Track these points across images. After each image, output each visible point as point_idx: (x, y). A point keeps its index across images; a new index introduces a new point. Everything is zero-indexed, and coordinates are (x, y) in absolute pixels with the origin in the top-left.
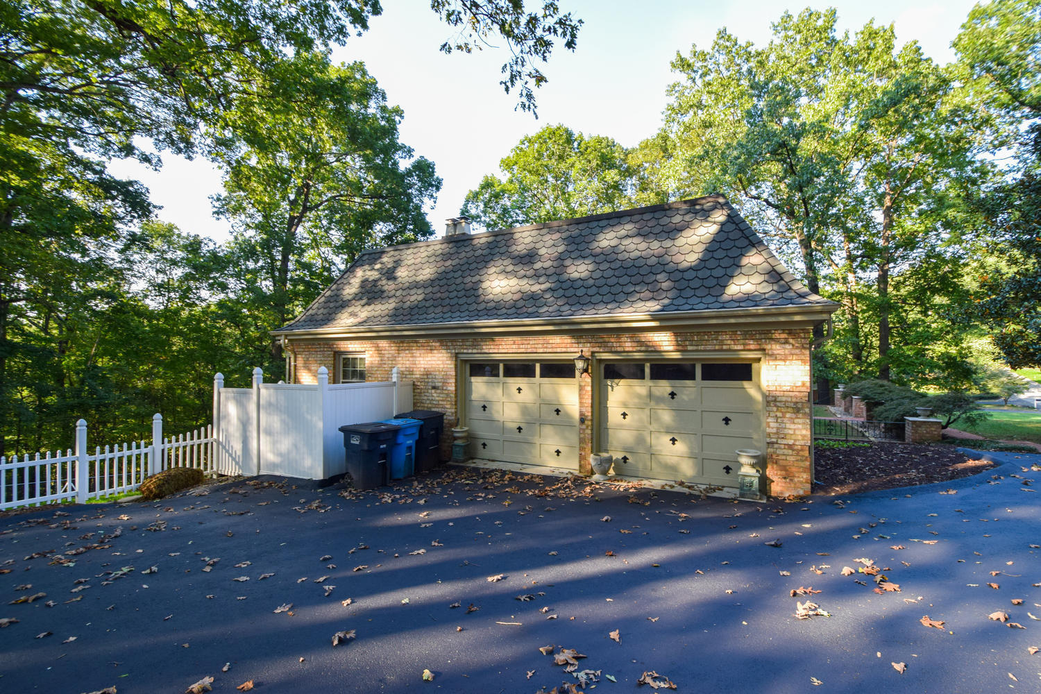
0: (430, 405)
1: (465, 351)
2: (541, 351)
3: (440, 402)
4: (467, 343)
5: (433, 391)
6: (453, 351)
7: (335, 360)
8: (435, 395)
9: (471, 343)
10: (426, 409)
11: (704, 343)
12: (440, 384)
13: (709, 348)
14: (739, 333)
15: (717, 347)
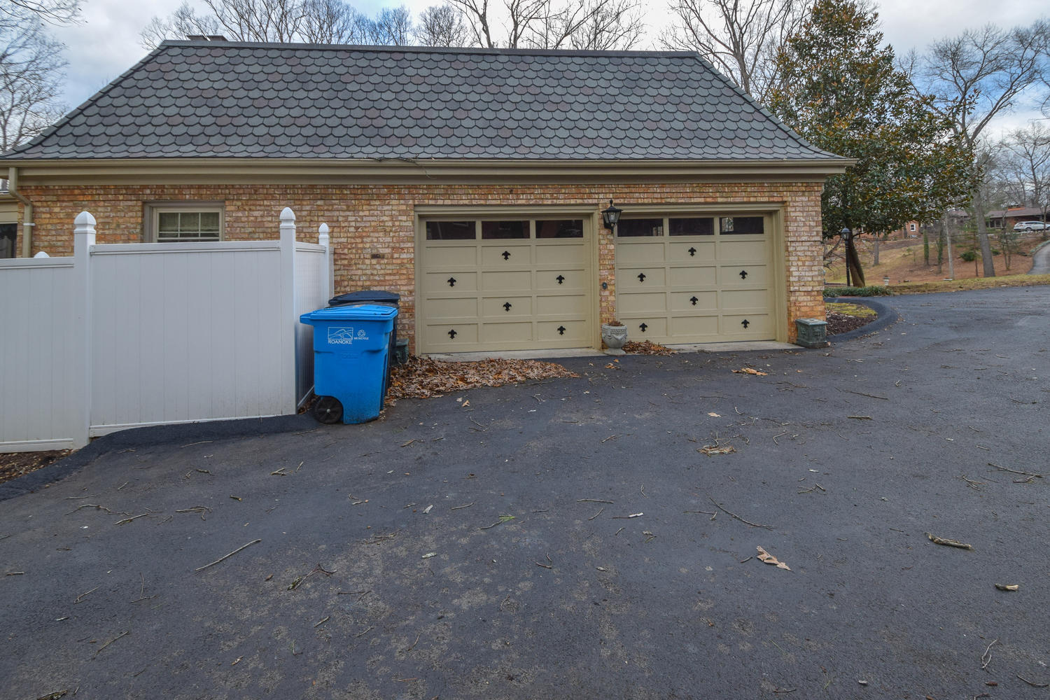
0: (368, 283)
1: (431, 202)
2: (549, 202)
3: (387, 278)
4: (436, 191)
5: (374, 261)
6: (411, 202)
7: (143, 216)
8: (378, 267)
9: (442, 191)
10: (359, 289)
11: (734, 194)
12: (387, 251)
13: (738, 200)
14: (766, 185)
15: (745, 200)
